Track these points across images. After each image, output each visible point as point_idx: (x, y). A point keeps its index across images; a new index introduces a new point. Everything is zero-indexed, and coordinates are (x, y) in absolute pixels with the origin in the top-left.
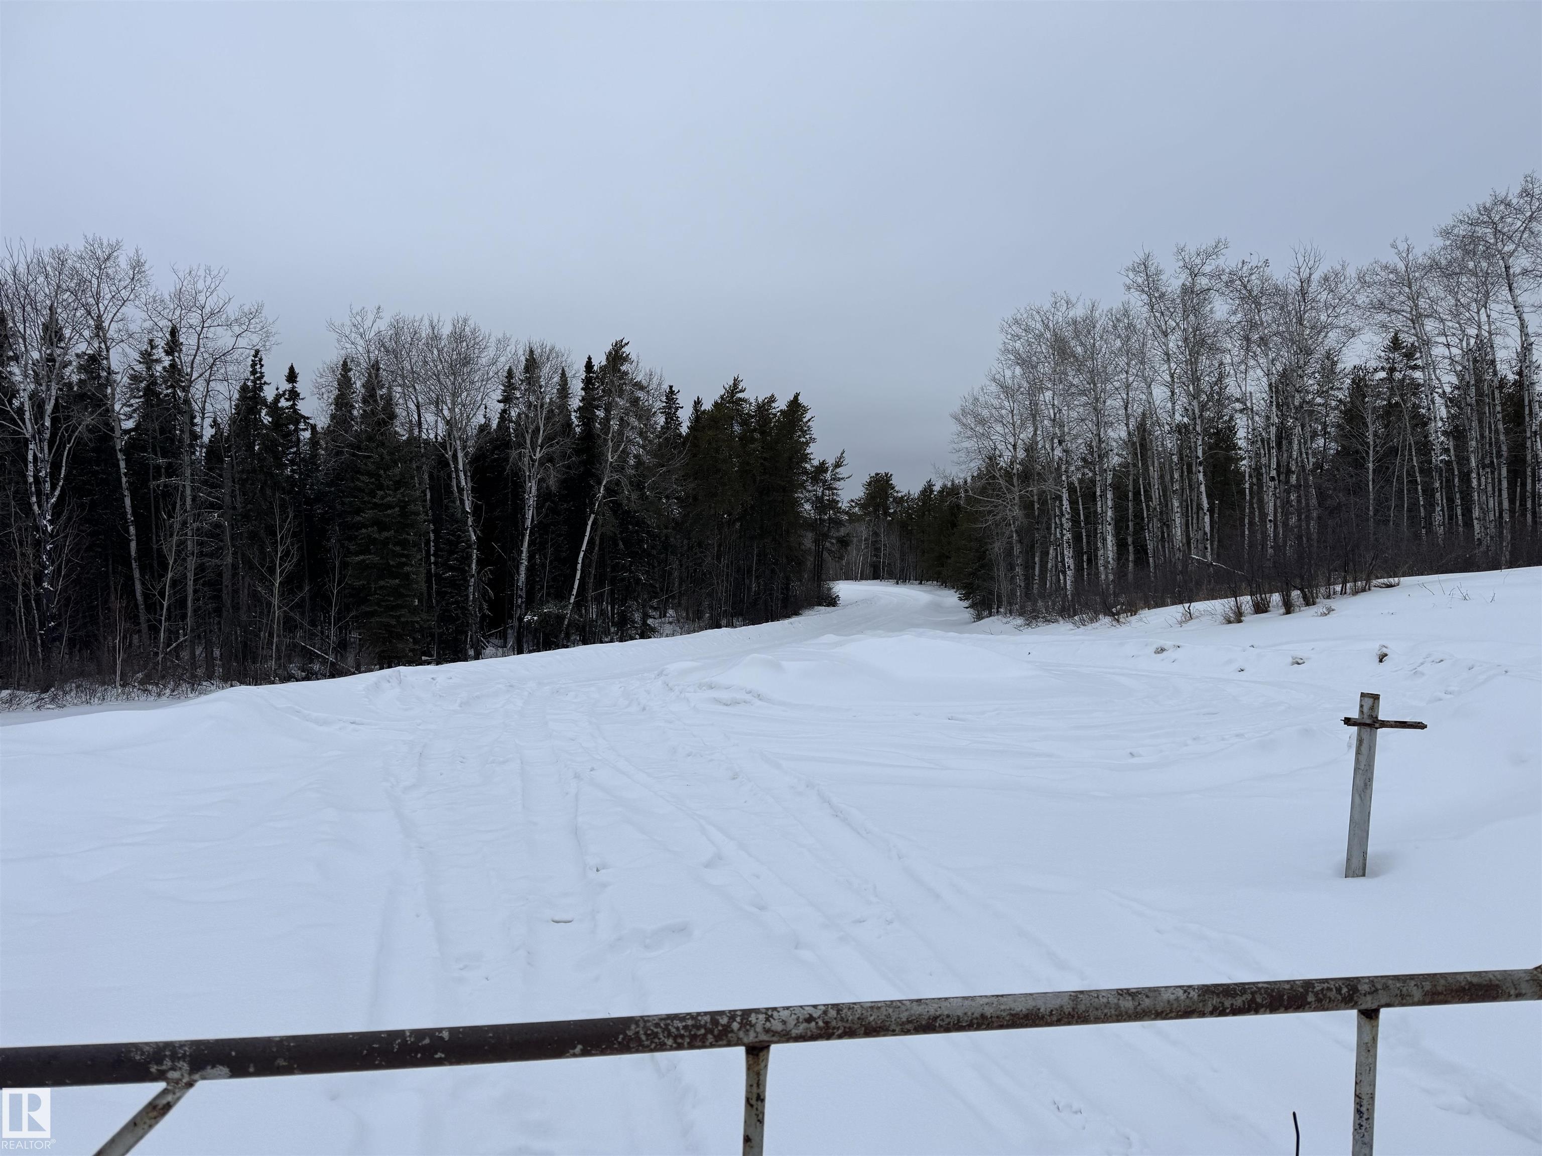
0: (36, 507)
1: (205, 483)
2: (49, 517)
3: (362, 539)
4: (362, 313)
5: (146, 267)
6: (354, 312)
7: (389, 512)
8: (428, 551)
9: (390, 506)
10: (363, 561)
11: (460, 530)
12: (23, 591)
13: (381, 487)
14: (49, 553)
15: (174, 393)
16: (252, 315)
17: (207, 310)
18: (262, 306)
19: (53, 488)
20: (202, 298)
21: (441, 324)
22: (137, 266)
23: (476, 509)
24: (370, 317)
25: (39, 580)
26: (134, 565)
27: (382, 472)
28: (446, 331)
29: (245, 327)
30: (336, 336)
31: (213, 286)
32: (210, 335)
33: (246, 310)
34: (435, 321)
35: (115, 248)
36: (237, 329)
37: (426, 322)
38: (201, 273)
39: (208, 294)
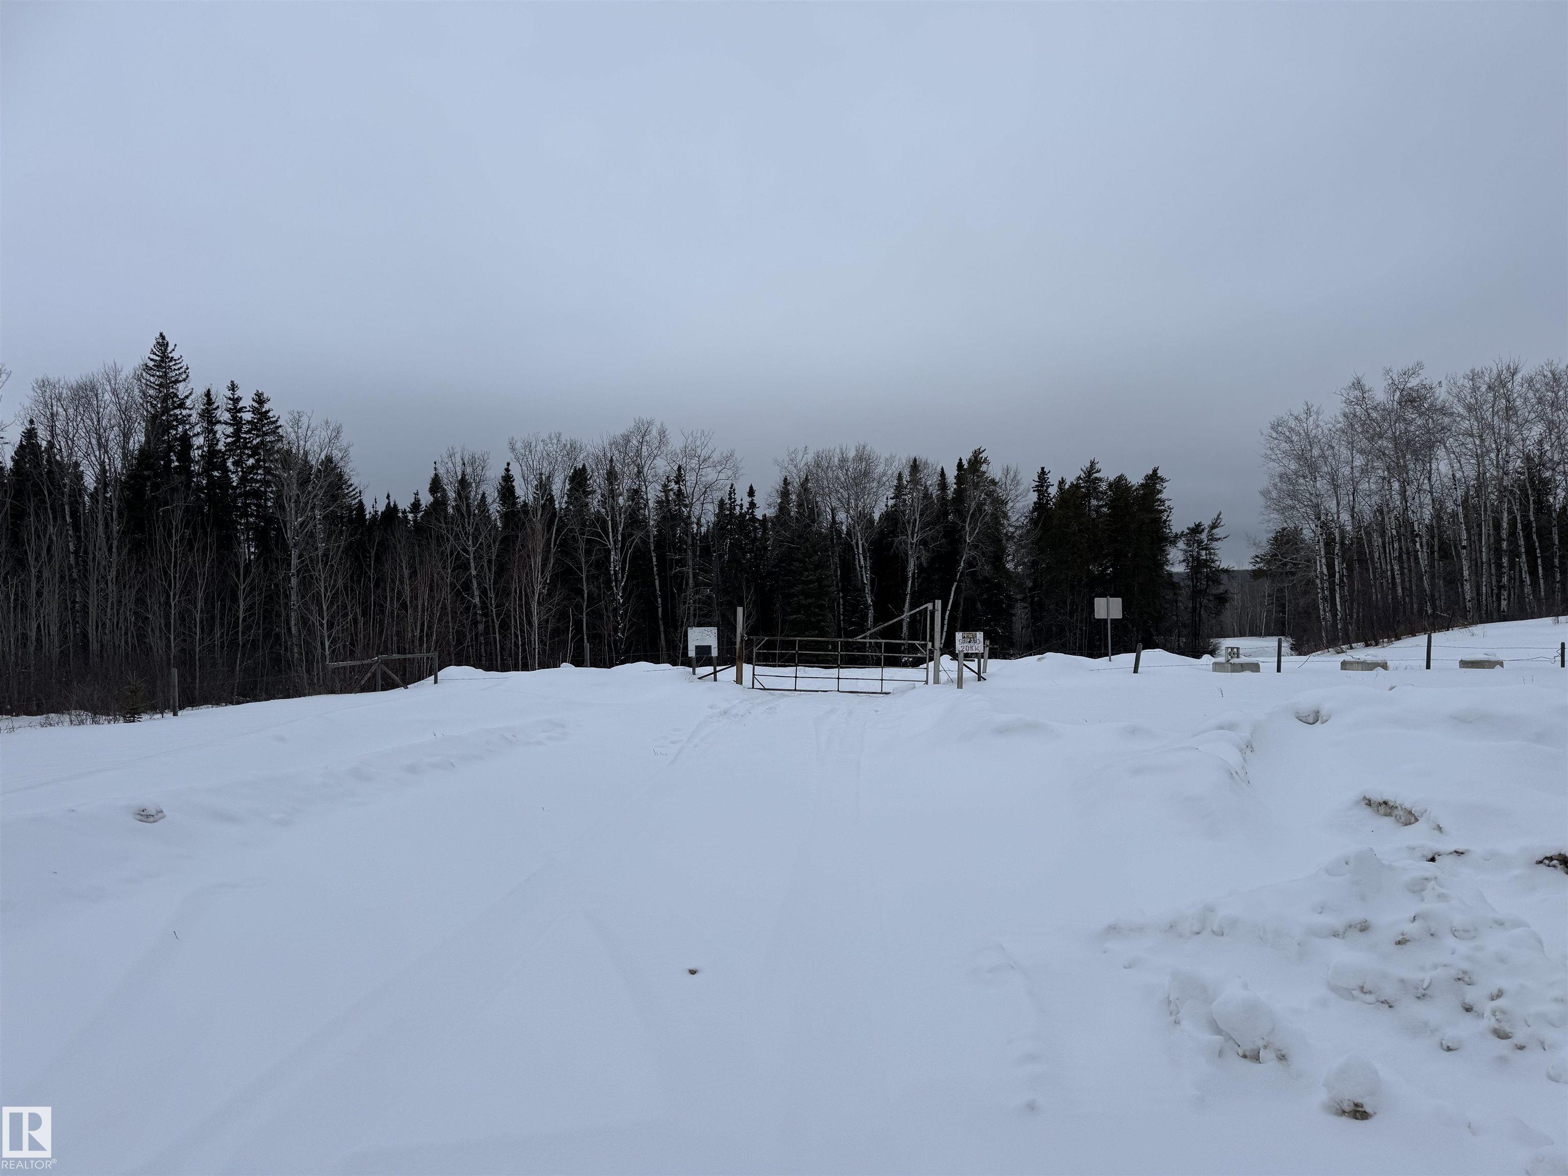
0: (615, 588)
1: (701, 570)
2: (621, 594)
3: (794, 605)
4: (795, 452)
5: (667, 433)
6: (790, 451)
7: (811, 586)
8: (839, 612)
9: (811, 582)
10: (796, 618)
11: (860, 597)
12: (608, 638)
13: (806, 570)
14: (622, 616)
15: (680, 509)
16: (727, 459)
17: (702, 458)
18: (734, 451)
19: (623, 577)
20: (699, 450)
21: (848, 450)
22: (662, 433)
23: (872, 582)
24: (801, 454)
25: (616, 630)
26: (661, 623)
27: (807, 560)
28: (852, 454)
29: (724, 466)
30: (779, 468)
31: (705, 443)
32: (703, 473)
33: (725, 455)
34: (844, 449)
35: (650, 423)
36: (719, 468)
37: (838, 451)
38: (699, 435)
39: (703, 447)
